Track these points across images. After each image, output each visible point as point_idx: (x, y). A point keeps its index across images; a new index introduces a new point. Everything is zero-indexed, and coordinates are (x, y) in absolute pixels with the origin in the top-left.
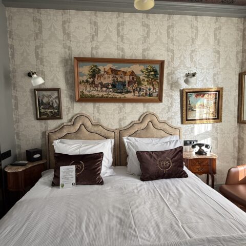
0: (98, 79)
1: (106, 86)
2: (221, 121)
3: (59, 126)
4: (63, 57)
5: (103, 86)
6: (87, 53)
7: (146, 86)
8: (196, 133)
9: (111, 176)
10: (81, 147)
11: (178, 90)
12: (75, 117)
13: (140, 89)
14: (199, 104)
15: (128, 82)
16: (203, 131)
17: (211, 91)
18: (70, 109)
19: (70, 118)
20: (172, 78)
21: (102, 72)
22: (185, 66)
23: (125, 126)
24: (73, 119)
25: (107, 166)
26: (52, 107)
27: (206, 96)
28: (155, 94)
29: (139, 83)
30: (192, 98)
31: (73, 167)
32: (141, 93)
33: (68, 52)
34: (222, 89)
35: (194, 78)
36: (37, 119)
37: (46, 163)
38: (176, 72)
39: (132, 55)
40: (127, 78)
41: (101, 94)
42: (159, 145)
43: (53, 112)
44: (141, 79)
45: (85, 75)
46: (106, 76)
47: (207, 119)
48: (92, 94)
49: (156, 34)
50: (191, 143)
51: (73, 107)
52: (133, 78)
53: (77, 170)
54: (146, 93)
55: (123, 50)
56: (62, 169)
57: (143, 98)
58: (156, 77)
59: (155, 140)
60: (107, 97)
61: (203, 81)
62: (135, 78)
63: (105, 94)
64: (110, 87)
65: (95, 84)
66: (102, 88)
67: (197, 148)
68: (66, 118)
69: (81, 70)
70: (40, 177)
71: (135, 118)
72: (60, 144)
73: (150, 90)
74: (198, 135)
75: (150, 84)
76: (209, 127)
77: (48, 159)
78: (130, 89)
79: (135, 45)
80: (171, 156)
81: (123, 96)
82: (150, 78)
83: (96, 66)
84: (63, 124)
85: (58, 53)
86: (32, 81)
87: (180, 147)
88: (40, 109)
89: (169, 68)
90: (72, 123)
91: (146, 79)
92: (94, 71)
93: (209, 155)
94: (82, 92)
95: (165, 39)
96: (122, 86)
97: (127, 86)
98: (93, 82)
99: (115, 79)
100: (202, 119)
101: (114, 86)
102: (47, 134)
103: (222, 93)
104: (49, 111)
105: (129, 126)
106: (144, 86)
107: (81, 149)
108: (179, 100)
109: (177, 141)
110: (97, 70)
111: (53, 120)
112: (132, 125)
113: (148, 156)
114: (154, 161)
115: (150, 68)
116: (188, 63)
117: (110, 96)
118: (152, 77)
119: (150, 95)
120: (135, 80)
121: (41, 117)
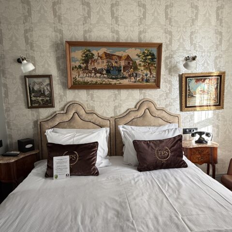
0: (91, 64)
1: (100, 72)
2: (223, 108)
3: (51, 115)
4: (55, 41)
5: (96, 71)
6: (79, 37)
7: (142, 72)
8: (196, 121)
9: (106, 166)
10: (74, 137)
11: (177, 75)
12: (68, 105)
13: (136, 74)
14: (200, 90)
15: (124, 68)
17: (212, 76)
18: (62, 96)
19: (62, 106)
20: (170, 62)
21: (96, 57)
22: (184, 49)
23: (120, 114)
24: (66, 107)
25: (102, 156)
26: (43, 94)
27: (207, 81)
28: (152, 80)
29: (136, 68)
30: (192, 83)
31: (67, 158)
32: (138, 79)
33: (59, 36)
34: (224, 73)
35: (194, 61)
36: (29, 108)
37: (39, 153)
38: (174, 56)
39: (128, 38)
40: (123, 63)
41: (95, 80)
42: (157, 133)
43: (45, 100)
44: (138, 64)
45: (77, 60)
46: (100, 61)
47: (207, 106)
48: (86, 81)
49: (153, 14)
50: (190, 131)
51: (65, 95)
52: (129, 63)
53: (71, 161)
54: (143, 79)
55: (117, 33)
56: (55, 159)
57: (140, 84)
58: (153, 61)
59: (152, 129)
60: (101, 84)
61: (203, 65)
62: (131, 62)
63: (99, 80)
64: (105, 72)
65: (88, 69)
66: (95, 74)
67: (197, 137)
68: (58, 106)
69: (73, 55)
70: (33, 167)
71: (131, 105)
72: (53, 133)
73: (146, 75)
74: (198, 123)
75: (146, 68)
76: (210, 114)
77: (41, 149)
78: (126, 74)
79: (130, 26)
80: (170, 145)
81: (118, 82)
82: (147, 62)
83: (89, 51)
84: (55, 112)
85: (49, 36)
86: (22, 68)
87: (179, 136)
88: (31, 98)
89: (167, 52)
90: (65, 111)
91: (142, 64)
92: (87, 56)
93: (209, 144)
94: (75, 78)
95: (162, 20)
96: (117, 72)
97: (122, 71)
98: (86, 68)
99: (110, 64)
100: (203, 106)
101: (108, 71)
102: (39, 123)
103: (224, 78)
104: (41, 98)
105: (125, 114)
106: (140, 71)
107: (75, 139)
108: (178, 86)
109: (176, 129)
110: (91, 54)
111: (45, 109)
112: (128, 112)
113: (145, 145)
114: (152, 150)
115: (146, 52)
116: (188, 46)
117: (104, 82)
118: (149, 62)
119: (147, 81)
120: (131, 65)
121: (32, 105)
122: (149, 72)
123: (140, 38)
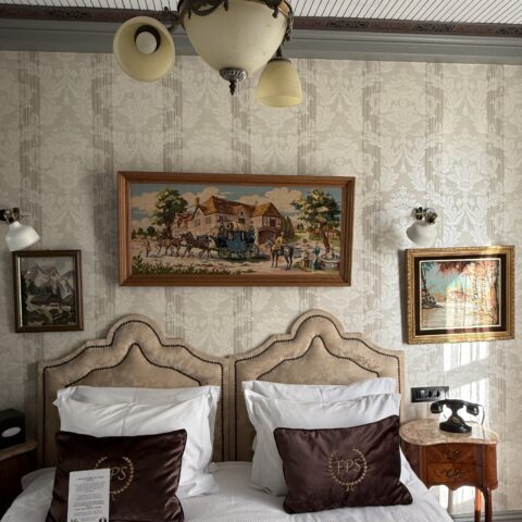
0: (179, 224)
1: (202, 243)
2: (512, 336)
3: (74, 350)
4: (92, 169)
5: (192, 242)
6: (153, 160)
7: (306, 243)
9: (205, 494)
10: (127, 414)
11: (395, 252)
12: (117, 325)
13: (292, 250)
14: (454, 289)
15: (261, 233)
16: (465, 361)
17: (484, 256)
18: (103, 302)
19: (102, 327)
20: (377, 220)
21: (191, 208)
22: (411, 189)
23: (250, 347)
24: (113, 330)
25: (196, 466)
26: (57, 298)
27: (471, 268)
28: (331, 264)
29: (290, 235)
30: (432, 275)
32: (295, 261)
33: (104, 156)
34: (511, 249)
36: (18, 330)
37: (35, 450)
38: (387, 206)
39: (271, 161)
40: (257, 223)
41: (186, 263)
42: (337, 408)
43: (61, 312)
44: (294, 225)
45: (147, 216)
46: (201, 216)
47: (475, 330)
48: (164, 265)
49: (333, 108)
50: (430, 395)
51: (111, 299)
52: (273, 223)
54: (307, 262)
55: (246, 149)
56: (75, 478)
57: (300, 273)
58: (333, 219)
59: (329, 392)
60: (204, 272)
61: (459, 227)
62: (278, 221)
63: (197, 264)
64: (212, 244)
65: (171, 238)
66: (189, 249)
68: (92, 325)
69: (136, 202)
70: (16, 491)
71: (278, 324)
72: (74, 404)
73: (317, 252)
75: (316, 235)
76: (481, 349)
77: (41, 438)
78: (265, 249)
79: (278, 136)
80: (367, 445)
81: (246, 269)
82: (318, 221)
83: (175, 193)
84: (85, 342)
85: (79, 158)
86: (8, 239)
87: (391, 418)
88: (24, 305)
89: (369, 195)
90: (109, 341)
91: (307, 225)
92: (169, 205)
93: (476, 436)
94: (138, 259)
95: (356, 120)
96: (243, 245)
97: (256, 242)
98: (167, 234)
99: (225, 224)
100: (464, 331)
101: (221, 243)
102: (41, 370)
103: (512, 261)
104: (49, 308)
105: (262, 349)
106: (300, 241)
107: (129, 419)
108: (396, 280)
109: (387, 396)
110: (179, 202)
111: (58, 334)
112: (270, 345)
113: (303, 444)
114: (320, 458)
115: (316, 197)
116: (419, 180)
117: (210, 269)
118: (322, 219)
119: (319, 266)
120: (277, 226)
121: (27, 324)
122: (322, 245)
123: (301, 164)
